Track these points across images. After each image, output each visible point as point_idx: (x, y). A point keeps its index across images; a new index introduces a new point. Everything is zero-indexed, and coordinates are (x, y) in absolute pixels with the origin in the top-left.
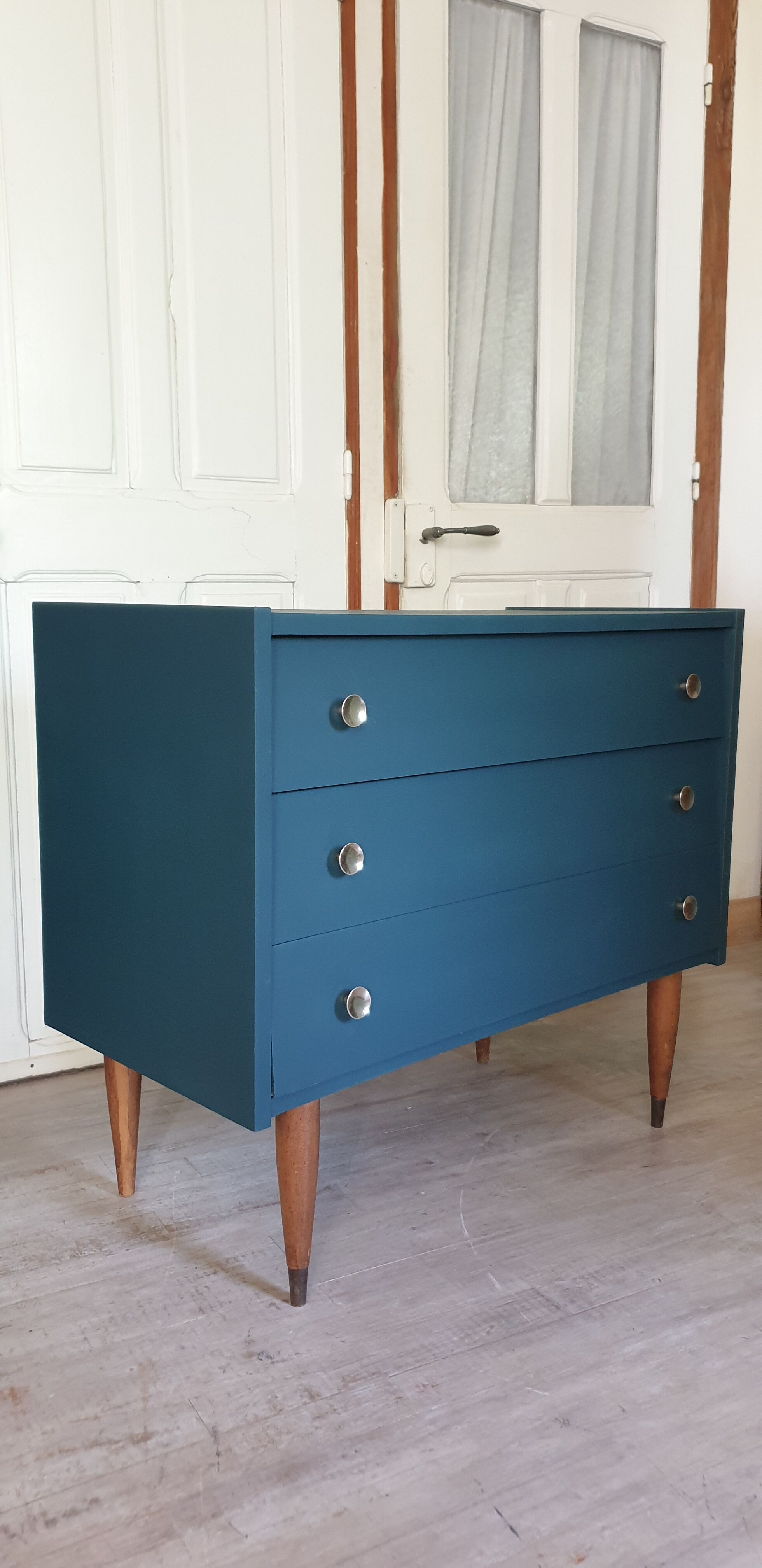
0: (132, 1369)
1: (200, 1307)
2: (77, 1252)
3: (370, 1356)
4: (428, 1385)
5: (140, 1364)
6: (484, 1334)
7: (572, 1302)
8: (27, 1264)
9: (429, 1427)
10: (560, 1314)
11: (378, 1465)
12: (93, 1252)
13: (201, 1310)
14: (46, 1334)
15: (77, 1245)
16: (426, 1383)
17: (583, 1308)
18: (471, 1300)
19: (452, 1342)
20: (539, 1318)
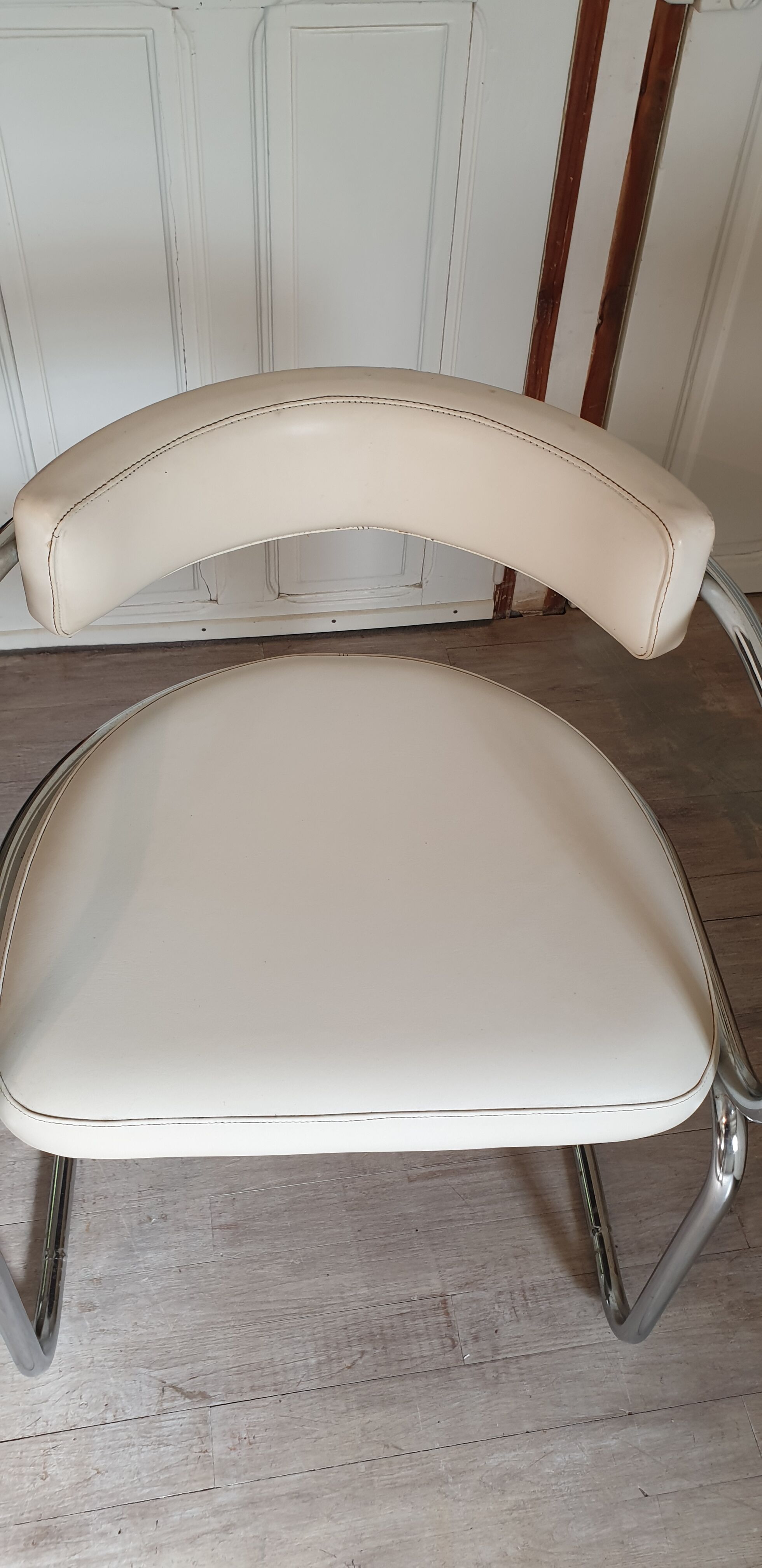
3: (209, 1358)
4: (245, 1438)
7: (476, 1338)
9: (212, 1519)
10: (450, 1358)
17: (483, 1357)
18: (365, 1291)
19: (306, 1366)
20: (422, 1357)
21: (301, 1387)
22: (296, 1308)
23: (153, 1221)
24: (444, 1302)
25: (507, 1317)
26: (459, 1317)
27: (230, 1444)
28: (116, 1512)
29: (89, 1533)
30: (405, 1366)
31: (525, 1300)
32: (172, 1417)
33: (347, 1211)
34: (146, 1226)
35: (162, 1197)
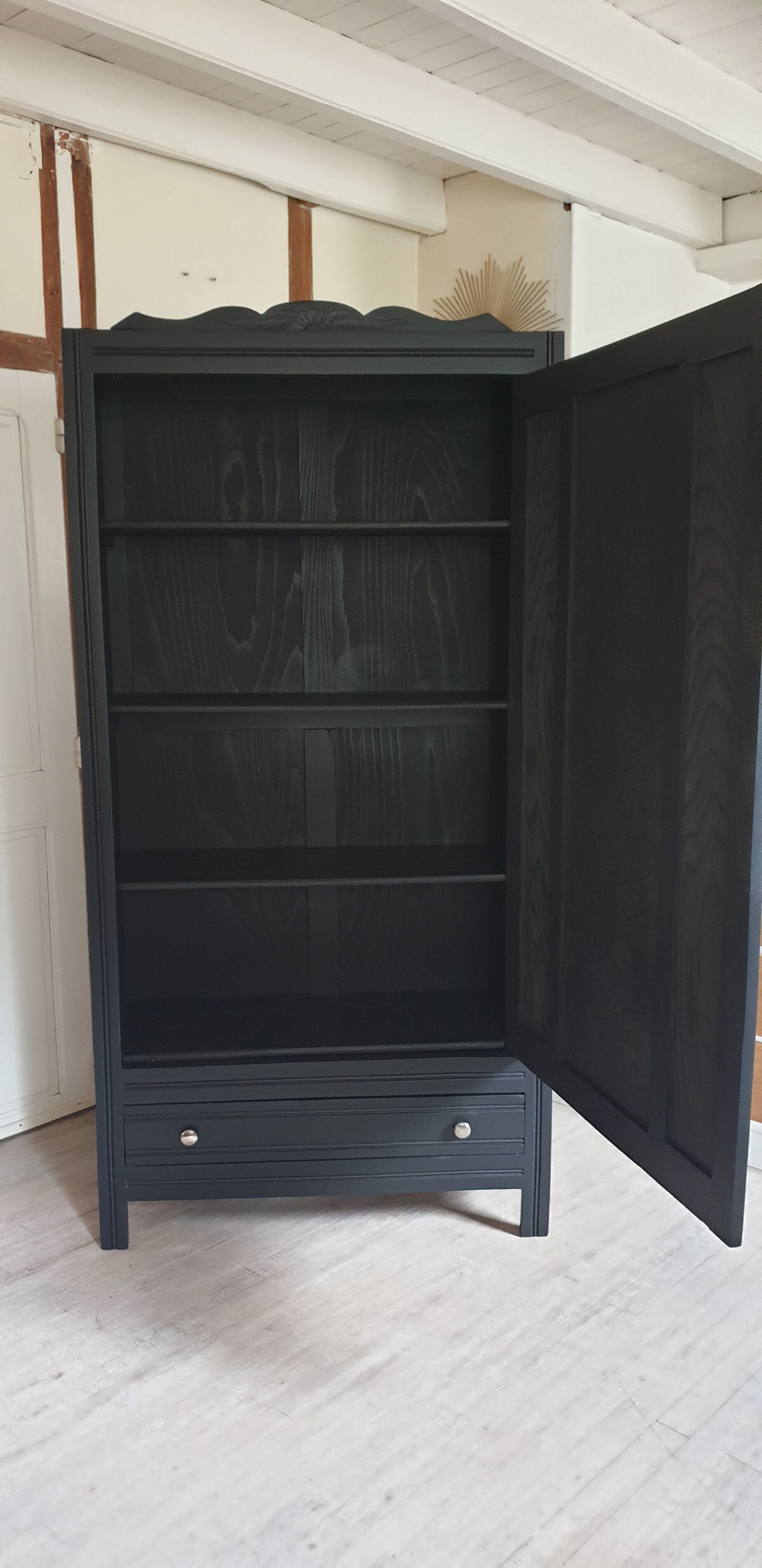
6: (222, 1295)
11: (182, 1364)
13: (65, 1311)
16: (197, 1324)
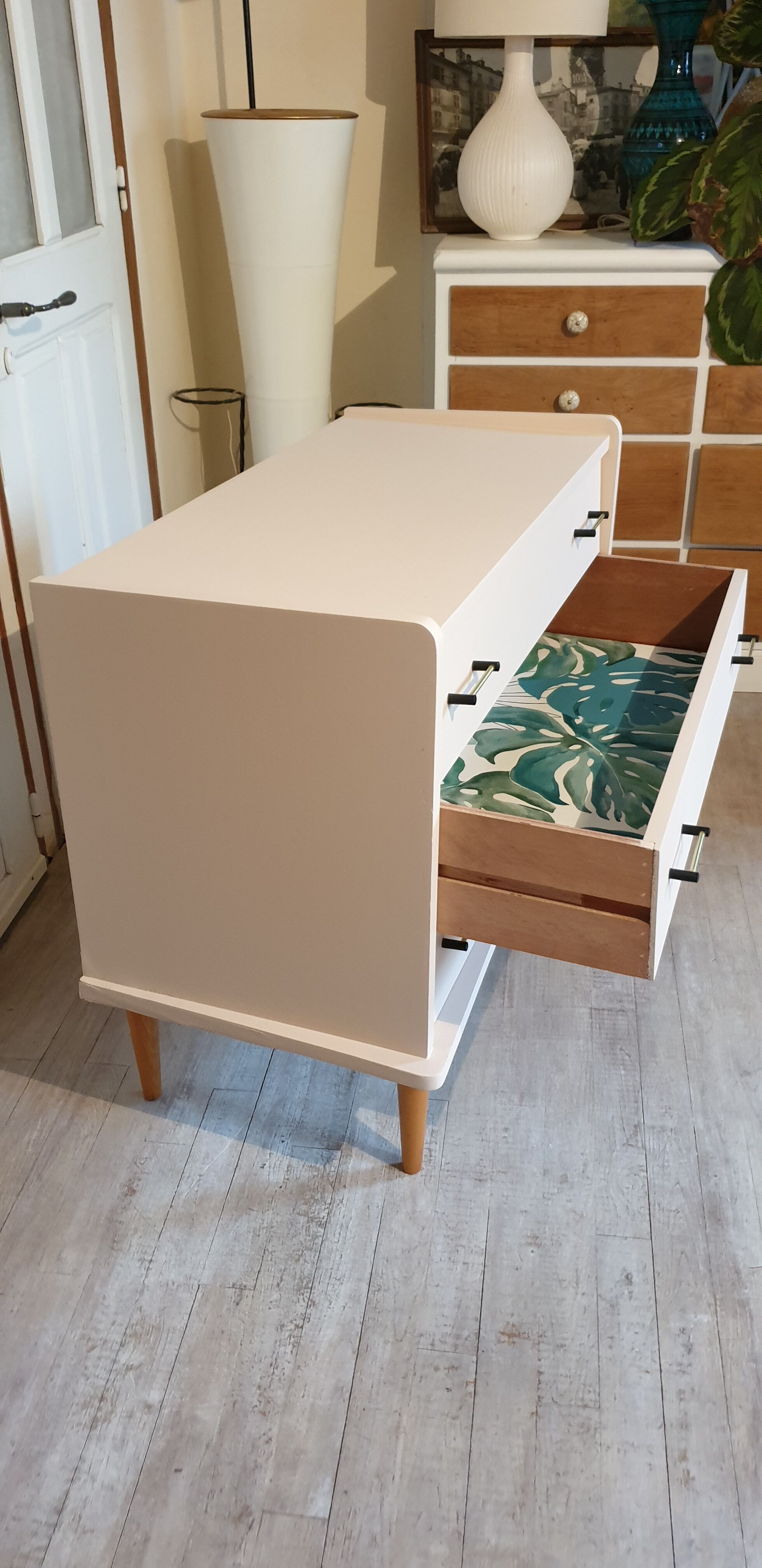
0: (532, 1251)
1: (476, 1179)
2: (315, 1220)
5: (530, 1244)
8: (305, 1261)
9: (712, 1132)
10: (631, 1014)
12: (327, 1211)
14: (437, 1286)
15: (305, 1216)
18: (581, 1042)
19: (625, 1075)
20: (628, 1024)
21: (638, 1079)
22: (586, 1073)
23: (507, 1135)
24: (595, 1009)
25: (610, 986)
26: (605, 1005)
27: (669, 1118)
28: (704, 1177)
29: (715, 1192)
30: (632, 1032)
31: (600, 977)
32: (648, 1143)
33: (525, 1039)
34: (510, 1140)
35: (490, 1129)
